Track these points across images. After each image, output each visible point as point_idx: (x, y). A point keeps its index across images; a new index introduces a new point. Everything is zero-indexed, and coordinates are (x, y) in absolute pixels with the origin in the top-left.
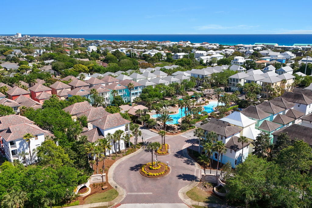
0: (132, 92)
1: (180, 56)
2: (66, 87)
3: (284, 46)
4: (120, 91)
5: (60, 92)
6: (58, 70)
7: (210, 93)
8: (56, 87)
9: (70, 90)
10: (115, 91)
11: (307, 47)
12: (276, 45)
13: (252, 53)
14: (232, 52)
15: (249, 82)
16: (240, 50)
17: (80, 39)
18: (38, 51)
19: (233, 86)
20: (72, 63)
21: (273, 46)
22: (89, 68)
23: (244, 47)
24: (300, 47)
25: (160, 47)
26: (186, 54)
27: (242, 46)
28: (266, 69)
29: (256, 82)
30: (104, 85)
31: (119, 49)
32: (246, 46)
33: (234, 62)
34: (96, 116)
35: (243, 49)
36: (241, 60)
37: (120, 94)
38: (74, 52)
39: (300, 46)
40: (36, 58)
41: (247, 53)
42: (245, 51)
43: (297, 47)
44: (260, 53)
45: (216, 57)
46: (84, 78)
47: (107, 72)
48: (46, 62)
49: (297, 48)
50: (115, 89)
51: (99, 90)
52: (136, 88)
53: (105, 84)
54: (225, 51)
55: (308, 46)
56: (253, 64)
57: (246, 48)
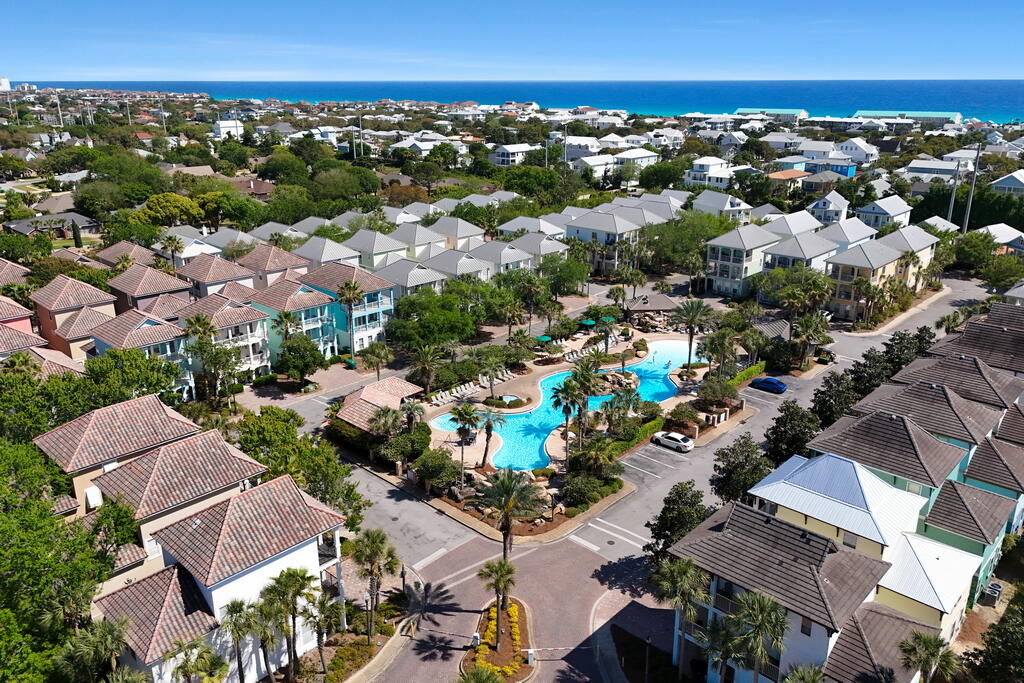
0: (356, 314)
1: (513, 154)
2: (94, 301)
3: (828, 119)
4: (310, 314)
5: (69, 322)
6: (96, 212)
7: (648, 307)
8: (52, 302)
9: (110, 310)
10: (287, 315)
11: (899, 120)
12: (803, 114)
13: (742, 143)
14: (676, 139)
15: (782, 261)
16: (701, 132)
17: (195, 96)
18: (45, 138)
19: (721, 275)
20: (149, 184)
21: (794, 117)
22: (202, 206)
23: (709, 123)
24: (882, 123)
25: (446, 122)
26: (533, 148)
27: (700, 120)
28: (821, 205)
29: (809, 262)
30: (249, 283)
31: (314, 131)
32: (715, 117)
33: (692, 174)
34: (183, 483)
35: (704, 128)
36: (718, 168)
37: (306, 326)
38: (167, 143)
39: (879, 118)
40: (32, 165)
41: (723, 142)
42: (715, 135)
43: (871, 122)
44: (767, 143)
45: (634, 159)
46: (178, 249)
47: (265, 221)
48: (64, 178)
49: (870, 125)
50: (288, 308)
51: (224, 314)
52: (373, 298)
53: (251, 280)
54: (655, 136)
55: (902, 117)
56: (762, 184)
57: (714, 125)
